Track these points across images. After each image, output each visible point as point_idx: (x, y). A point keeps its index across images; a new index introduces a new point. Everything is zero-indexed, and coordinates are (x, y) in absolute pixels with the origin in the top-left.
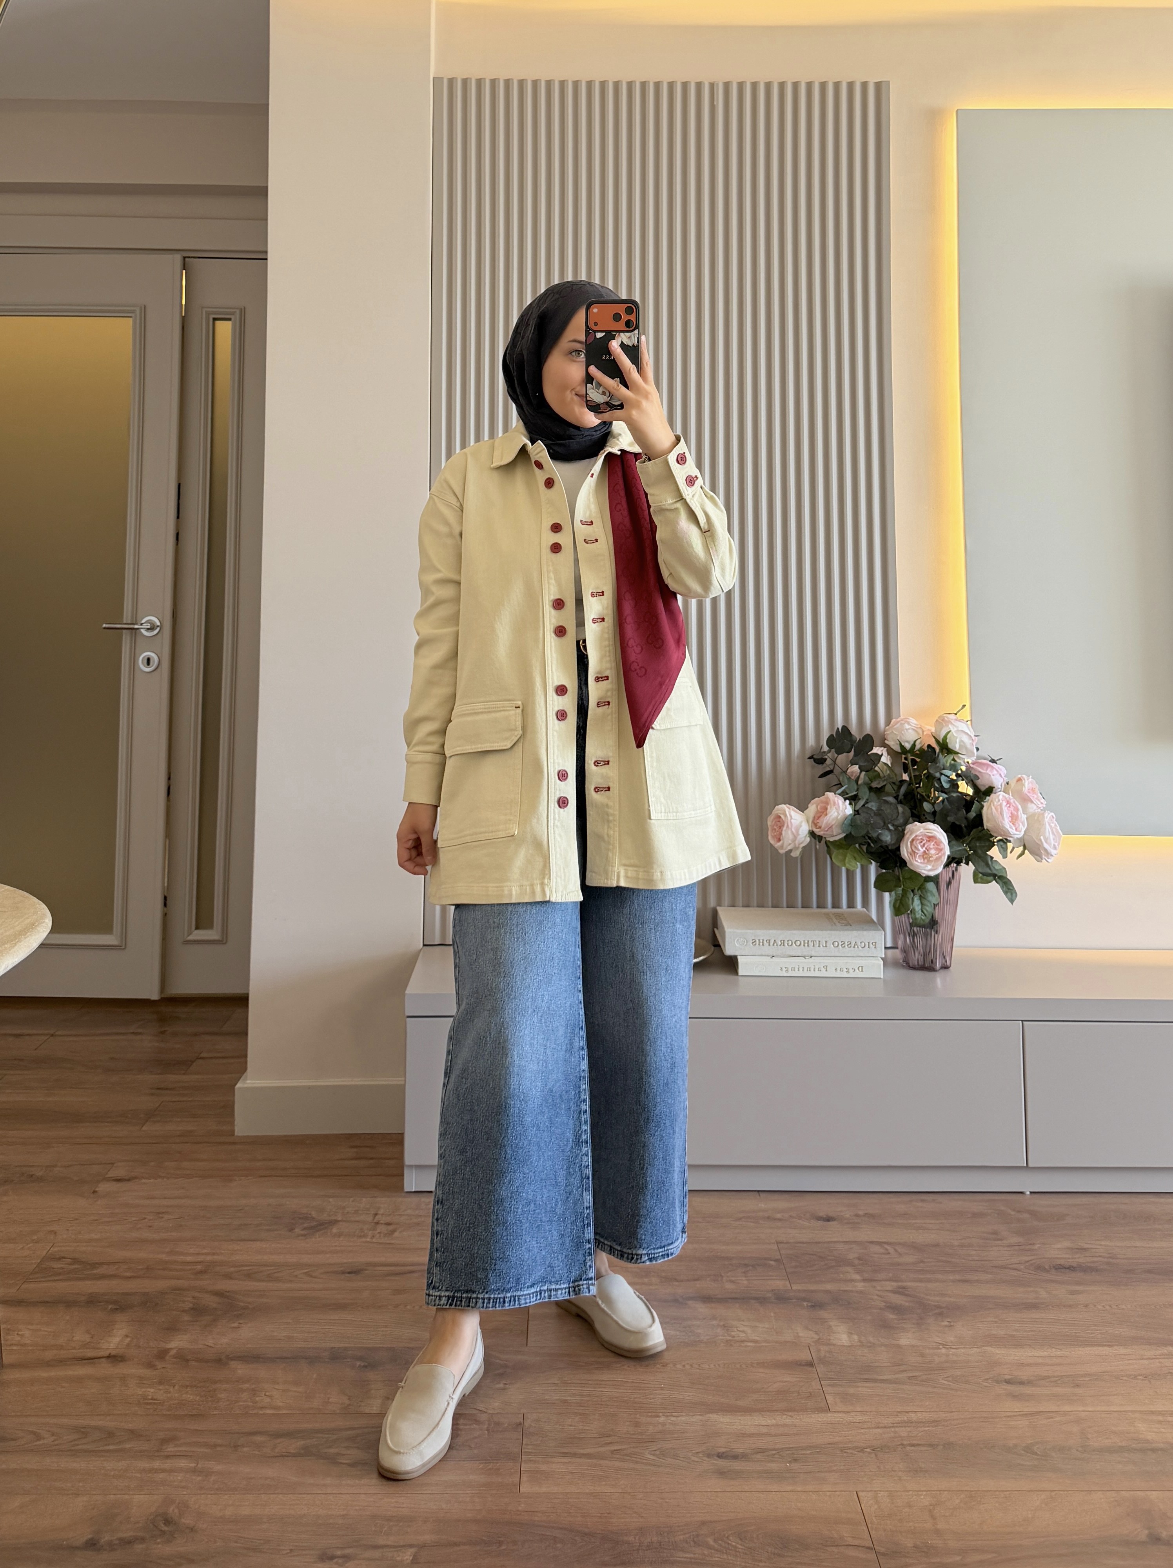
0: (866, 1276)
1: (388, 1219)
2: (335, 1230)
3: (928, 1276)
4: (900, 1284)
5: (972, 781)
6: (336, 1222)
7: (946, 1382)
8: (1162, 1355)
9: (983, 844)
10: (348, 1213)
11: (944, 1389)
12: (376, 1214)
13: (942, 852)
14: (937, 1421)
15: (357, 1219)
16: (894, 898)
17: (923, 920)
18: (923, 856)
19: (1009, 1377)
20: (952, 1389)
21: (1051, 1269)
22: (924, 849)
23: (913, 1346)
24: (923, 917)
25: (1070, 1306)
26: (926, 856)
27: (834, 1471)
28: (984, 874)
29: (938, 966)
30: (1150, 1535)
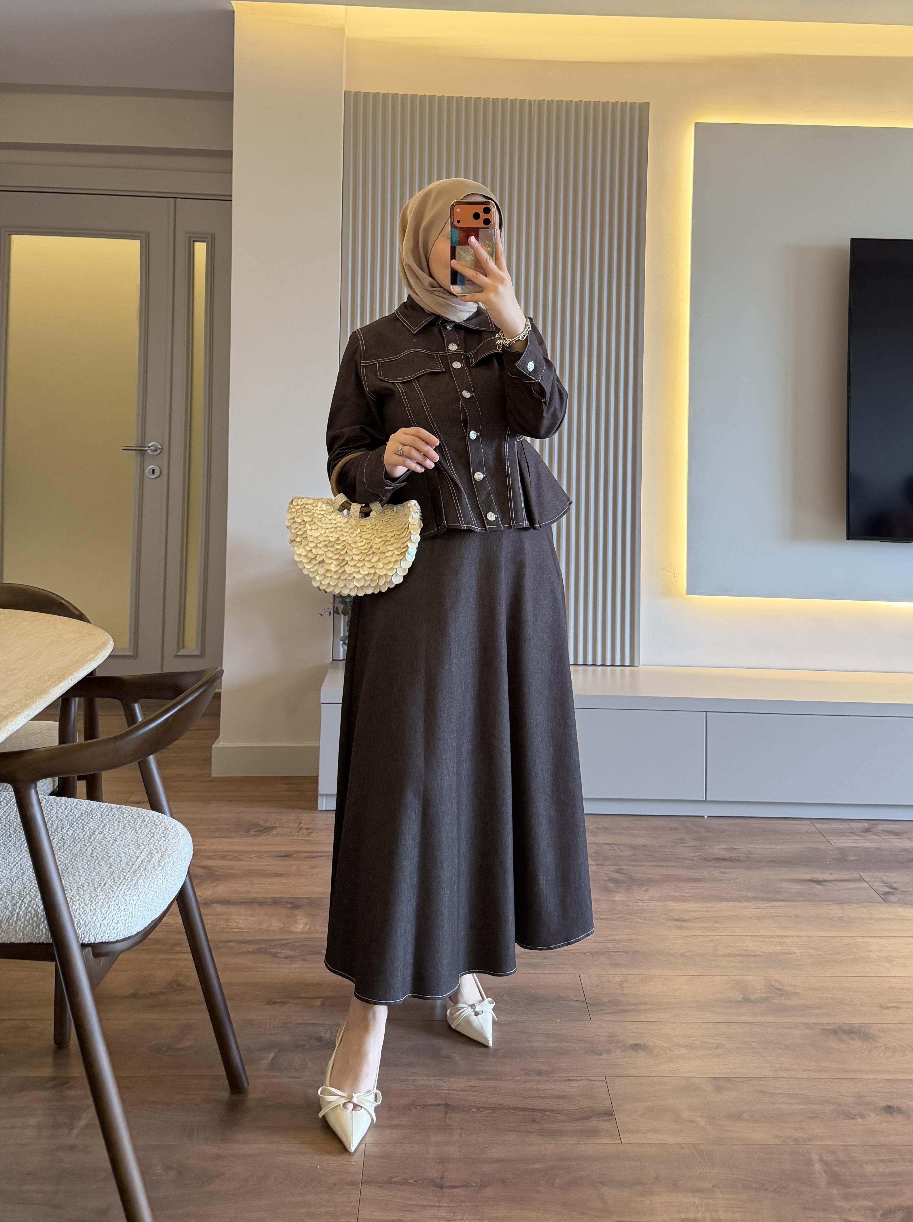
0: (599, 862)
1: (308, 826)
2: (274, 832)
3: (638, 863)
4: (619, 867)
6: (276, 827)
7: (639, 920)
8: (769, 906)
10: (283, 822)
11: (637, 923)
12: (300, 823)
14: (630, 940)
15: (289, 826)
19: (678, 918)
20: (642, 924)
21: (712, 859)
23: (623, 901)
25: (720, 880)
27: (567, 964)
30: (744, 998)
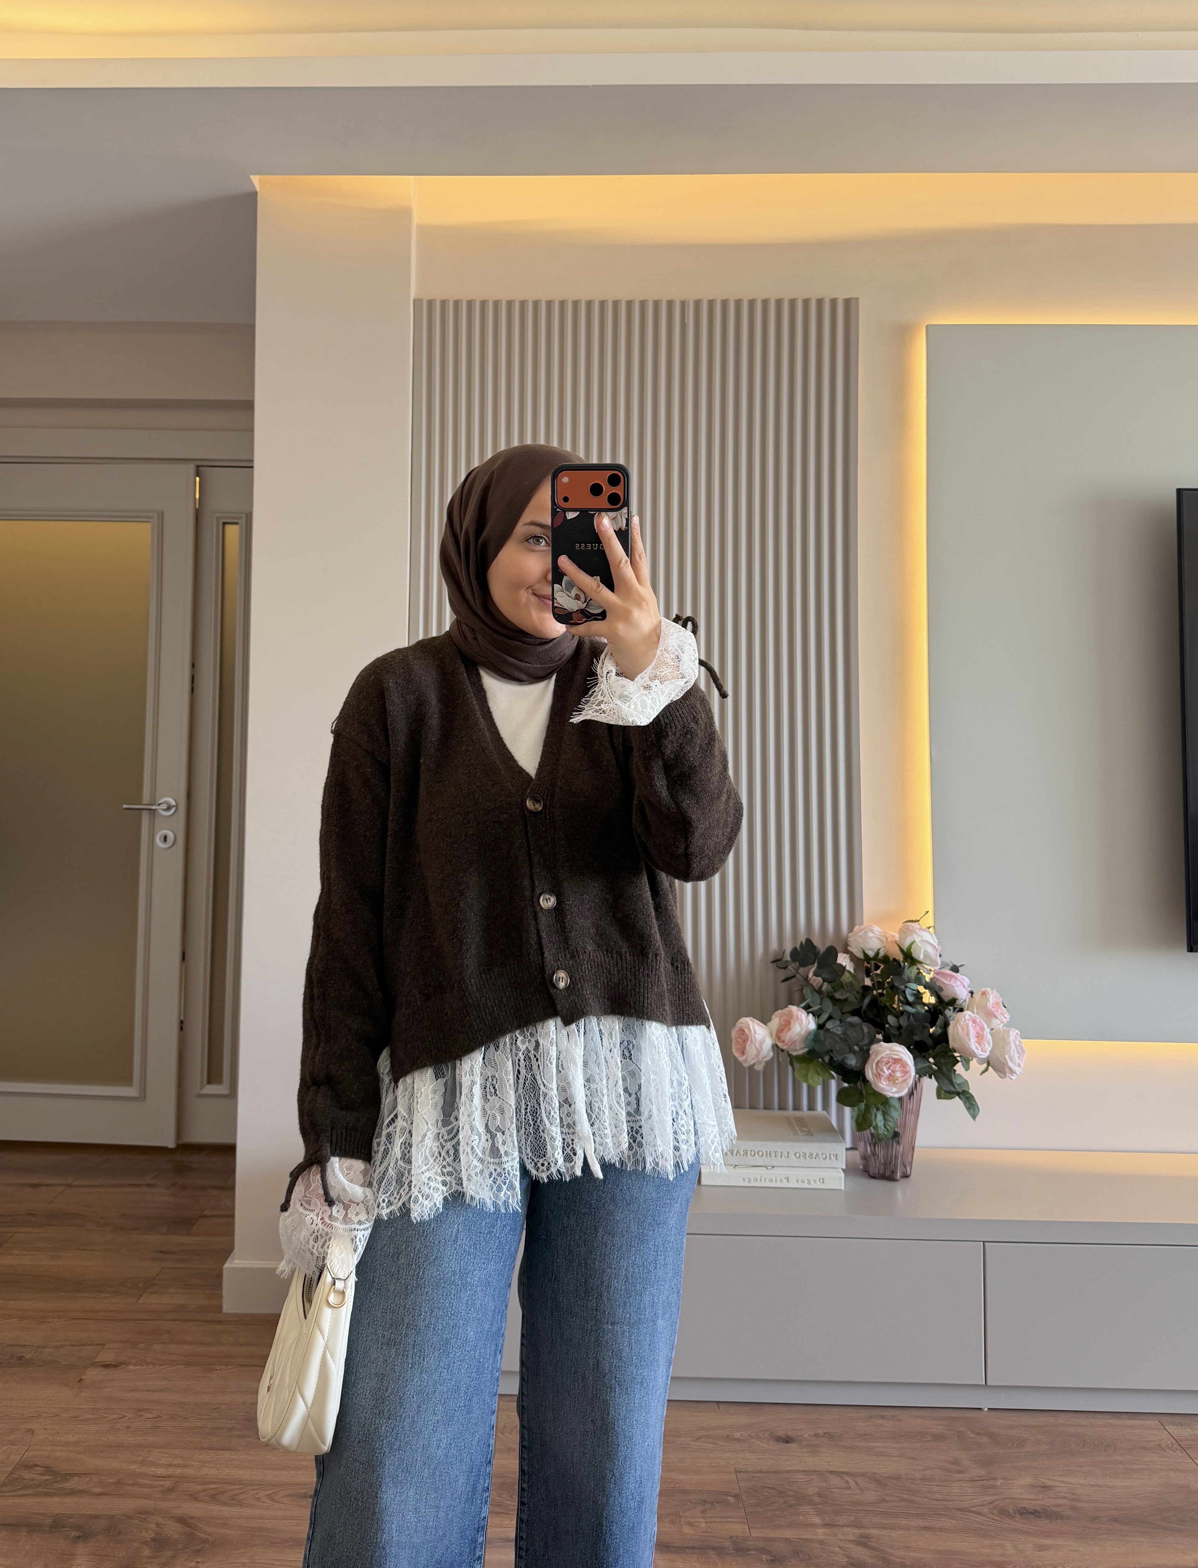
0: (828, 1519)
3: (893, 1521)
4: (863, 1531)
5: (936, 992)
9: (947, 1061)
13: (908, 1075)
16: (856, 1113)
17: (886, 1136)
18: (888, 1078)
21: (1015, 1511)
22: (890, 1071)
24: (885, 1133)
26: (891, 1078)
28: (945, 1091)
29: (899, 1175)
